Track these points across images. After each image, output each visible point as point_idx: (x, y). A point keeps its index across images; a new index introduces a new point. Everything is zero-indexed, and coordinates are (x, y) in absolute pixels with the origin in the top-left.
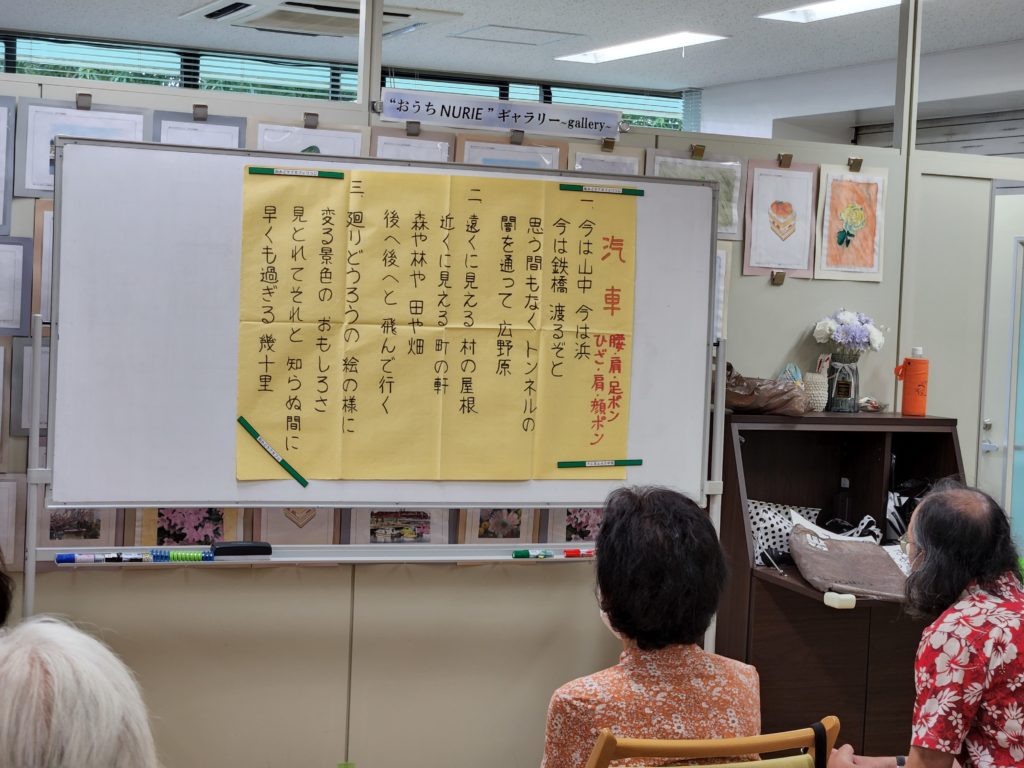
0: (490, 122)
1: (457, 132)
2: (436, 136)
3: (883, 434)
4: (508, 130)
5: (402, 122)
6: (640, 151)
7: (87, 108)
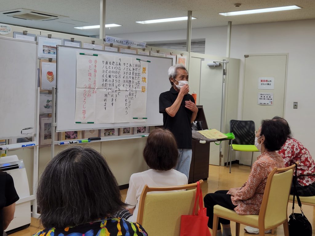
0: (124, 44)
1: (119, 46)
2: (115, 47)
4: (127, 46)
5: (109, 43)
6: (149, 51)
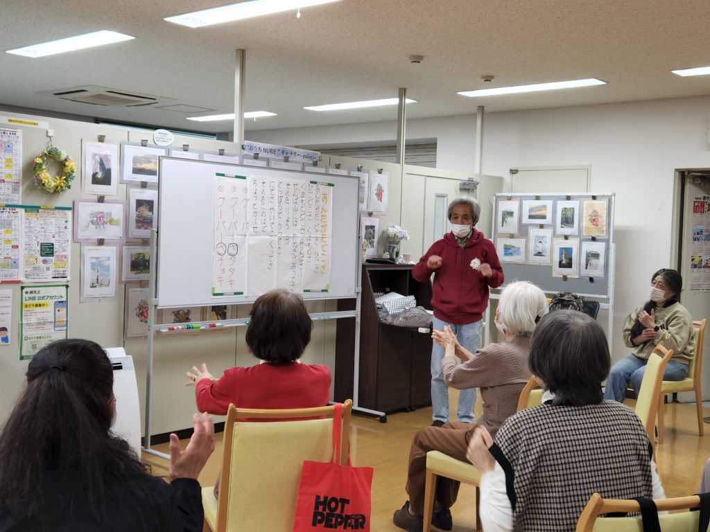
0: (278, 155)
1: (269, 158)
2: (263, 159)
3: (406, 271)
4: (284, 158)
5: (252, 153)
7: (145, 146)
